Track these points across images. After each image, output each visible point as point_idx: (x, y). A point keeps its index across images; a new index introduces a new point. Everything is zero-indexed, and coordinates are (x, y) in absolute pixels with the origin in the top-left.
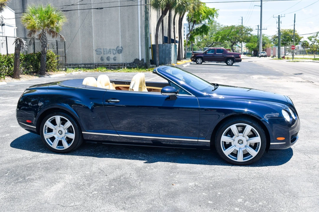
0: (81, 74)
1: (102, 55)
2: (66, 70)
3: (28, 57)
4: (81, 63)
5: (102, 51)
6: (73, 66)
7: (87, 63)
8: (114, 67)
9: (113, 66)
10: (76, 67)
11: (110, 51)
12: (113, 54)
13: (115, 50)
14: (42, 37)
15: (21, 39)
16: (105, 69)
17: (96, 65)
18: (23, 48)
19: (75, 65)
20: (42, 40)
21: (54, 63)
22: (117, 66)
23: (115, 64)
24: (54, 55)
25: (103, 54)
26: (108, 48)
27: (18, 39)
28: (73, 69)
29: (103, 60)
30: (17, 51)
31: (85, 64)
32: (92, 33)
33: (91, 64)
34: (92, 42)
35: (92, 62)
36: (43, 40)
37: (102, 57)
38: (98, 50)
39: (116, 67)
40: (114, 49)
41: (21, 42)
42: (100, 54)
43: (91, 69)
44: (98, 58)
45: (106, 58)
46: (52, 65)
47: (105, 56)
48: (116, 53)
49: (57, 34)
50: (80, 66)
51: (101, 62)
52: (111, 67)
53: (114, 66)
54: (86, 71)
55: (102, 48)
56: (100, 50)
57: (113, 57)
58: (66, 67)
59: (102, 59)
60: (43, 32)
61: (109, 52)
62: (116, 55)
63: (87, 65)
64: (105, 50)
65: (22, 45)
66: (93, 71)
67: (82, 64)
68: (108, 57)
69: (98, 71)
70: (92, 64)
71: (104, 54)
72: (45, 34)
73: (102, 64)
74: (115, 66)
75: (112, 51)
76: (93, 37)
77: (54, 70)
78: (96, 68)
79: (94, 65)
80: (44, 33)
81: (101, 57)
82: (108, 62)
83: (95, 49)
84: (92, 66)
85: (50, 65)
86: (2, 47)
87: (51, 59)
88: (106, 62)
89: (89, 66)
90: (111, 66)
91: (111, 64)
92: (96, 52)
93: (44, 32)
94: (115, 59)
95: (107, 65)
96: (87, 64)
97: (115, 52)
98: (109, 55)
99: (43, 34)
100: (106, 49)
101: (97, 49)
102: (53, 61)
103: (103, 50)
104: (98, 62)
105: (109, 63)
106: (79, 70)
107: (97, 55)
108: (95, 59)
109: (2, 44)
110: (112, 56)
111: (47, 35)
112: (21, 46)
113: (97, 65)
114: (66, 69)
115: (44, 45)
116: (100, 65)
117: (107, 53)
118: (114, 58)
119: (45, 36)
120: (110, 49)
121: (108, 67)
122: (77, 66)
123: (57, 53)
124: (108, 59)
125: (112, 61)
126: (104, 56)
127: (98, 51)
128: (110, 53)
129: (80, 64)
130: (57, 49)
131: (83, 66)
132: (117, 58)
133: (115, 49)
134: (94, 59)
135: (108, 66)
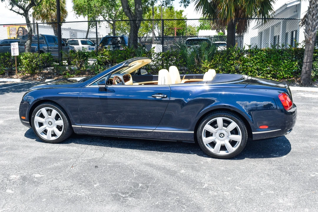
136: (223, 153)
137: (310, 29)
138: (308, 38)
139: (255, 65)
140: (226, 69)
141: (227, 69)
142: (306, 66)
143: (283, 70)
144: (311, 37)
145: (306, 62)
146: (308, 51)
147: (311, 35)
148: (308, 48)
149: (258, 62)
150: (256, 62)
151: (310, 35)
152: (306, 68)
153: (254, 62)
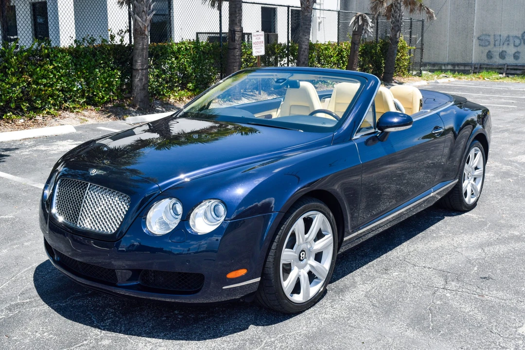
0: (453, 83)
1: (490, 48)
2: (420, 75)
3: (366, 48)
4: (446, 61)
5: (492, 39)
6: (430, 68)
7: (458, 62)
8: (513, 72)
9: (511, 69)
10: (437, 70)
11: (509, 41)
12: (515, 46)
13: (518, 37)
14: (394, 11)
15: (365, 16)
16: (496, 76)
17: (476, 66)
18: (365, 32)
19: (434, 65)
20: (393, 16)
21: (405, 59)
22: (520, 70)
23: (516, 66)
24: (407, 45)
25: (492, 46)
26: (505, 34)
27: (360, 15)
28: (430, 73)
29: (491, 57)
30: (356, 36)
31: (453, 65)
32: (475, 4)
33: (465, 65)
34: (473, 22)
35: (468, 61)
36: (396, 17)
37: (489, 52)
38: (483, 38)
39: (518, 72)
40: (516, 37)
41: (365, 21)
42: (486, 46)
43: (467, 74)
44: (482, 53)
45: (498, 54)
46: (401, 65)
47: (497, 51)
48: (520, 44)
49: (421, 5)
50: (443, 68)
51: (486, 61)
52: (508, 72)
53: (515, 69)
54: (460, 79)
55: (493, 34)
56: (487, 38)
57: (513, 52)
58: (422, 68)
59: (489, 55)
60: (396, 3)
61: (506, 43)
62: (519, 49)
63: (458, 67)
64: (498, 38)
65: (365, 27)
66: (474, 79)
67: (448, 64)
68: (503, 51)
69: (484, 79)
70: (469, 66)
71: (495, 45)
72: (400, 7)
73: (488, 65)
74: (517, 69)
75: (511, 39)
76: (476, 12)
77: (404, 74)
78: (475, 73)
79: (473, 68)
80: (399, 5)
81: (487, 51)
82: (501, 62)
83: (477, 36)
84: (467, 68)
85: (398, 65)
86: (319, 30)
87: (401, 53)
88: (497, 60)
89: (462, 68)
90: (507, 69)
91: (508, 66)
92: (478, 41)
93: (398, 3)
94: (516, 56)
95: (500, 67)
96: (458, 65)
97: (517, 42)
98: (505, 48)
99: (396, 6)
100: (500, 36)
101: (480, 36)
102: (403, 58)
103: (492, 37)
104: (482, 62)
105: (505, 65)
106: (444, 75)
107: (481, 48)
108: (476, 55)
109: (320, 23)
110: (511, 50)
111: (403, 8)
112: (363, 29)
113: (479, 67)
114: (421, 73)
115: (397, 28)
116: (485, 66)
117: (502, 43)
118: (514, 54)
119: (400, 10)
120: (508, 36)
121: (502, 72)
122: (438, 68)
123: (410, 42)
124: (502, 55)
125: (510, 60)
126: (495, 49)
127: (482, 40)
128: (508, 44)
129: (444, 65)
130: (411, 35)
131: (450, 67)
132: (521, 55)
133: (520, 36)
134: (473, 54)
135: (500, 69)
136: (473, 200)
137: (145, 10)
138: (142, 27)
139: (57, 81)
140: (3, 97)
141: (5, 96)
142: (143, 75)
143: (102, 88)
144: (146, 25)
145: (142, 70)
146: (143, 49)
147: (146, 20)
148: (143, 45)
149: (62, 76)
150: (58, 75)
151: (144, 20)
152: (142, 79)
153: (55, 75)
